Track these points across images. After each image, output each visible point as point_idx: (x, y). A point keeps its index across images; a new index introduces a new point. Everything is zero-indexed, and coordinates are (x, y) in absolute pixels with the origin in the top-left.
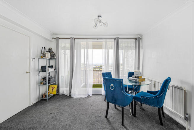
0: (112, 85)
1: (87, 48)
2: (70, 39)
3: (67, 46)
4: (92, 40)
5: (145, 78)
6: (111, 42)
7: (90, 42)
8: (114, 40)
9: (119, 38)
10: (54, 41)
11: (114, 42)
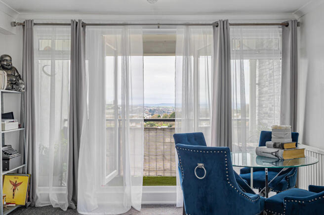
0: (201, 165)
1: (125, 53)
2: (70, 26)
3: (60, 49)
4: (140, 29)
5: (304, 149)
6: (204, 33)
7: (136, 36)
8: (212, 29)
9: (229, 22)
10: (17, 31)
11: (212, 36)
